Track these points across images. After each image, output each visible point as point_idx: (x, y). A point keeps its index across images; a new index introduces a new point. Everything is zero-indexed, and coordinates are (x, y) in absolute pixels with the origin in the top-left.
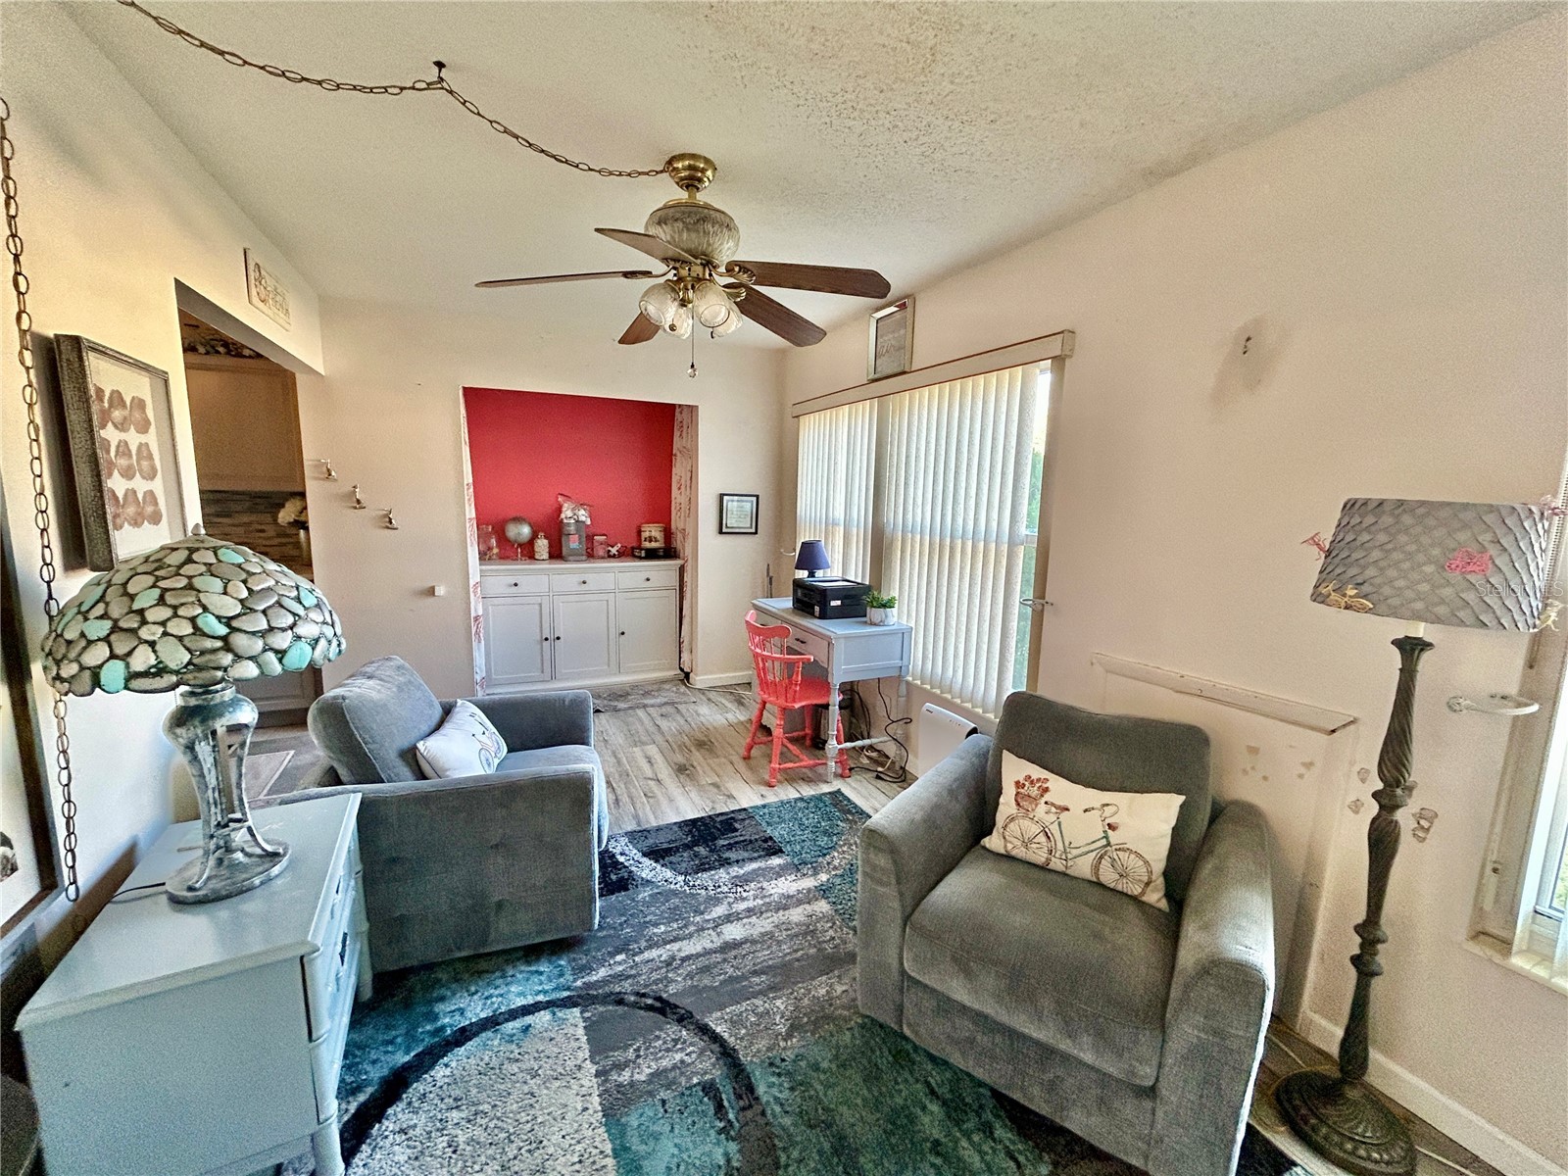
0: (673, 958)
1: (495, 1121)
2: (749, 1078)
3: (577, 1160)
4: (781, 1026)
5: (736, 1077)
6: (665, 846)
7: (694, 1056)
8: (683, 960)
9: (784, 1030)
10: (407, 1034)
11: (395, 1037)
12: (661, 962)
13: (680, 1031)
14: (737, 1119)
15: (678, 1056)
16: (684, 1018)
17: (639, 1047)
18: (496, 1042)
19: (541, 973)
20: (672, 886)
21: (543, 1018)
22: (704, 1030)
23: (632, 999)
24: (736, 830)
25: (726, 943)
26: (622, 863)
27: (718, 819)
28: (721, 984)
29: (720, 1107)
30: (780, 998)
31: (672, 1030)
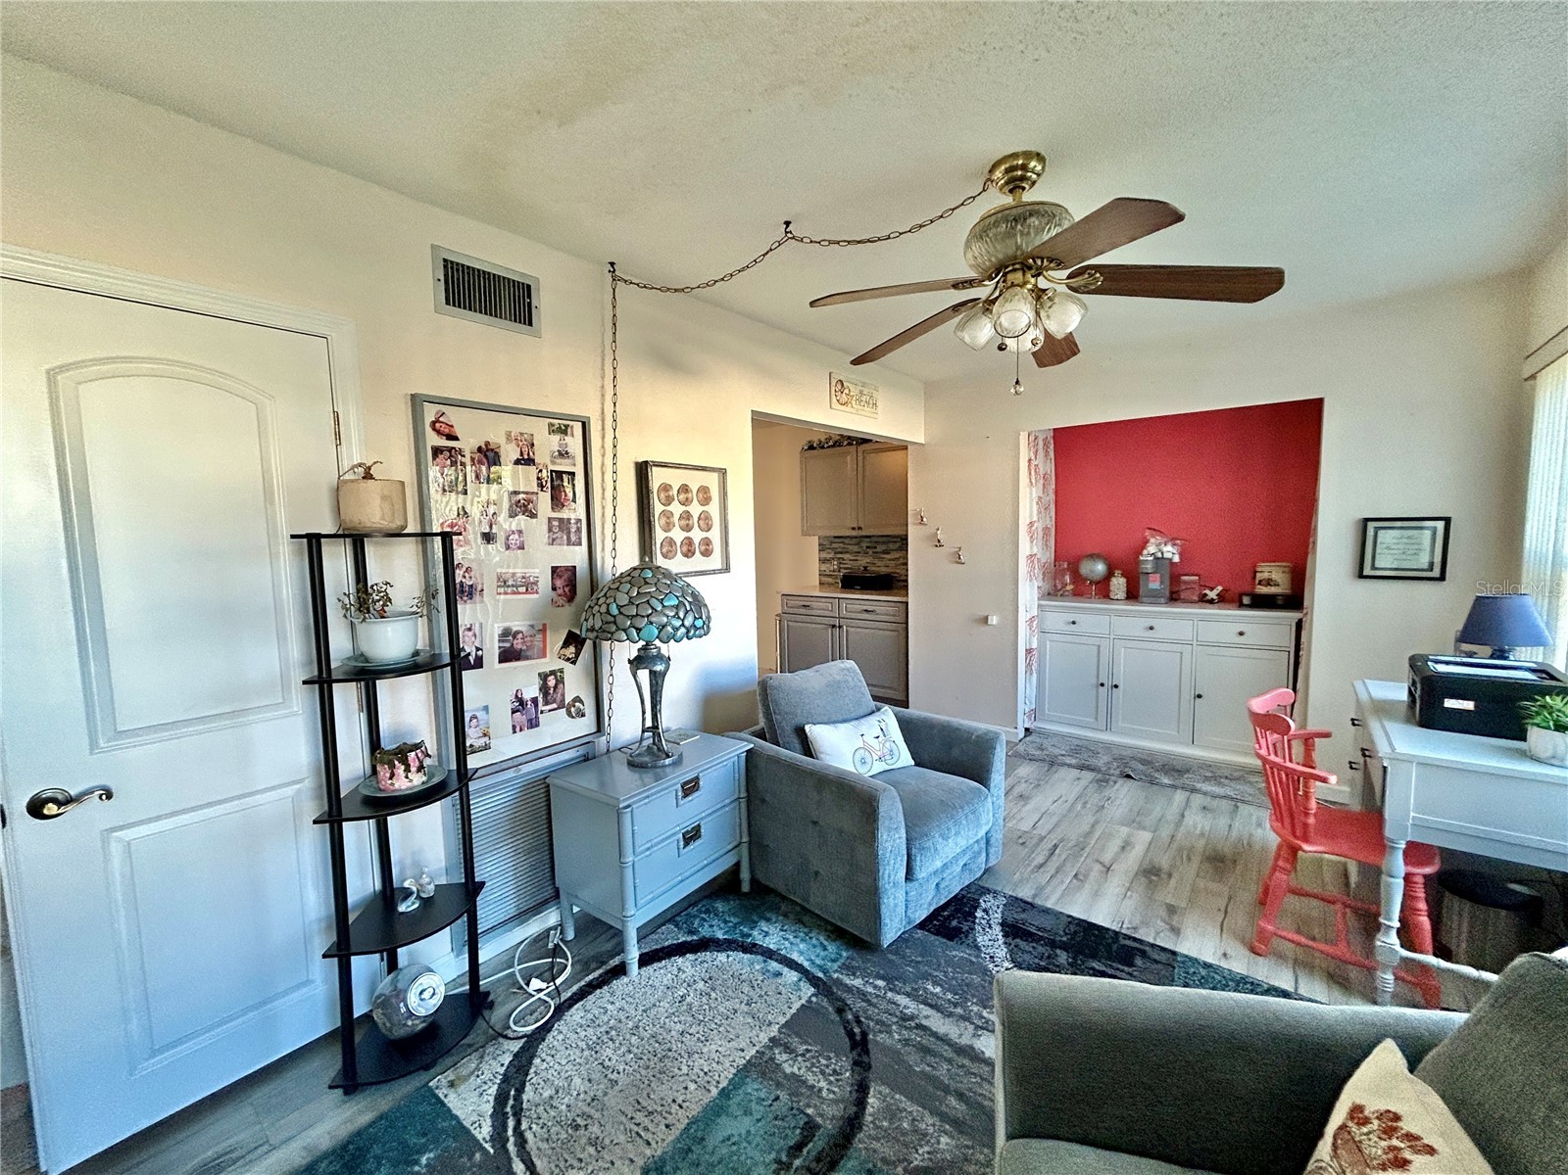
0: (912, 1018)
1: (707, 1007)
2: (842, 1158)
3: (706, 1070)
4: (919, 1158)
5: (836, 1145)
6: (1033, 930)
7: (831, 1096)
8: (919, 1027)
9: (916, 1163)
10: (736, 924)
11: (730, 922)
12: (901, 1012)
13: (846, 1070)
14: (797, 1169)
15: (823, 1084)
16: (862, 1065)
17: (810, 1051)
18: (758, 967)
19: (825, 949)
20: (991, 966)
21: (792, 976)
22: (862, 1089)
23: (850, 1017)
24: (1131, 965)
25: (972, 1048)
26: (975, 917)
27: (1123, 942)
28: (922, 1072)
29: (797, 1148)
30: (952, 1137)
31: (844, 1064)
